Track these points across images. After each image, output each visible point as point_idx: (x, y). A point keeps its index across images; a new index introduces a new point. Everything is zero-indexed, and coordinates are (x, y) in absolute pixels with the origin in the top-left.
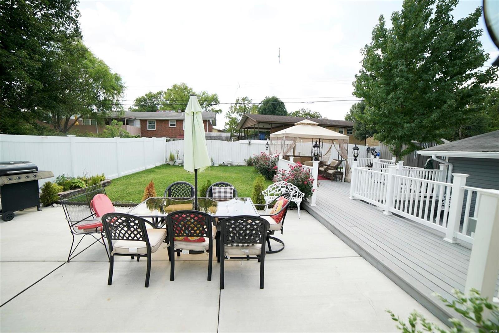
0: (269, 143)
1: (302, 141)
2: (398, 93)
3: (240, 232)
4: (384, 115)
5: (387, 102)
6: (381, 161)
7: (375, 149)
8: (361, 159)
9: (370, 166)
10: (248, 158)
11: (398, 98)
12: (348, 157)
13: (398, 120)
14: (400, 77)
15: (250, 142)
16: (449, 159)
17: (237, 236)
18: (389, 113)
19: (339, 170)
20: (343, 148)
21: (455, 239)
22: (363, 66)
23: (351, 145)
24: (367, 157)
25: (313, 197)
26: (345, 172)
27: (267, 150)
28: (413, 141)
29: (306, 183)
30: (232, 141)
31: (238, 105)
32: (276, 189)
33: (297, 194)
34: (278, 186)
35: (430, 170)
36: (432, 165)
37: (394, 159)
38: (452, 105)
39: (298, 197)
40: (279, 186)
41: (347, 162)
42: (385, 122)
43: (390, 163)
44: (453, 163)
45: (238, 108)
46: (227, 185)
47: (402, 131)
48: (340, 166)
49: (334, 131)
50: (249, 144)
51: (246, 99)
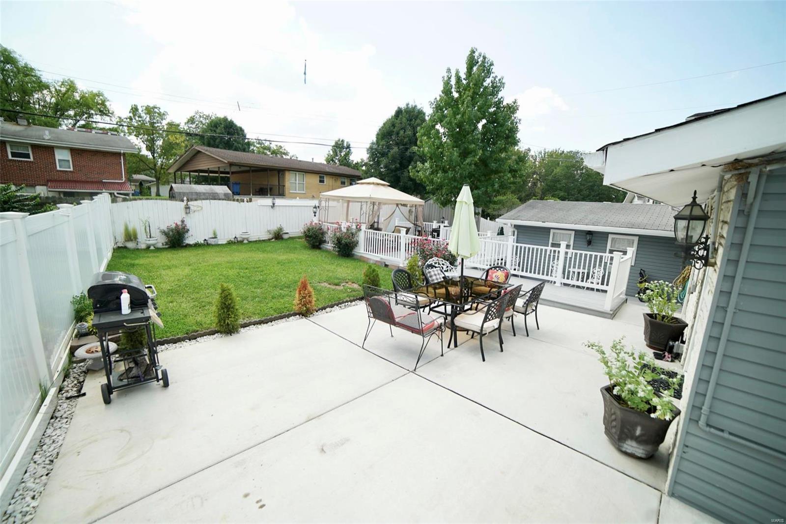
15: (274, 204)
16: (514, 226)
27: (315, 216)
30: (246, 202)
50: (273, 206)
51: (156, 110)
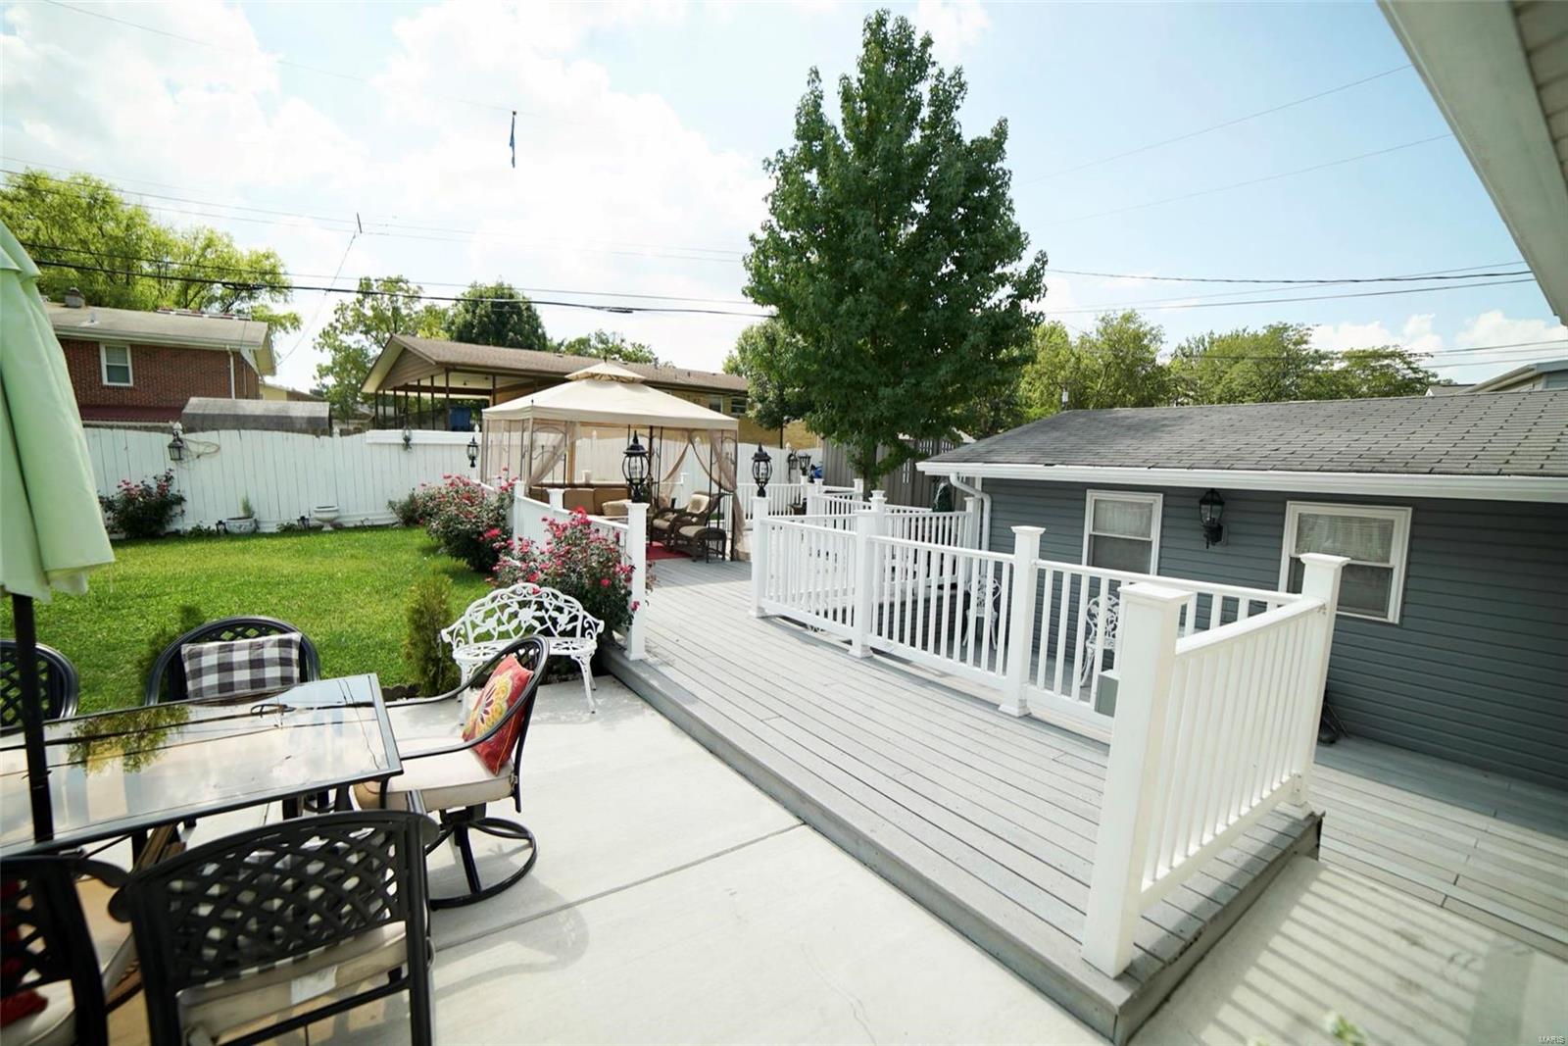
0: (479, 441)
1: (595, 433)
2: (865, 301)
3: (266, 905)
4: (828, 360)
5: (836, 322)
6: (827, 492)
7: (809, 458)
8: (775, 488)
9: (800, 509)
10: (402, 497)
11: (864, 315)
12: (738, 484)
13: (866, 377)
14: (865, 257)
15: (407, 439)
16: (983, 485)
17: (248, 934)
18: (844, 355)
19: (713, 524)
20: (724, 455)
21: (1023, 703)
22: (774, 210)
23: (745, 445)
24: (790, 481)
25: (634, 628)
26: (730, 529)
27: (473, 465)
28: (901, 436)
29: (606, 582)
30: (336, 436)
31: (369, 302)
32: (499, 613)
33: (579, 624)
34: (506, 601)
35: (948, 514)
36: (948, 499)
37: (859, 485)
38: (978, 346)
39: (583, 635)
40: (508, 602)
41: (735, 500)
42: (833, 380)
43: (851, 498)
44: (990, 493)
45: (370, 313)
46: (265, 628)
47: (875, 408)
48: (716, 511)
49: (695, 402)
50: (407, 443)
51: (401, 284)
